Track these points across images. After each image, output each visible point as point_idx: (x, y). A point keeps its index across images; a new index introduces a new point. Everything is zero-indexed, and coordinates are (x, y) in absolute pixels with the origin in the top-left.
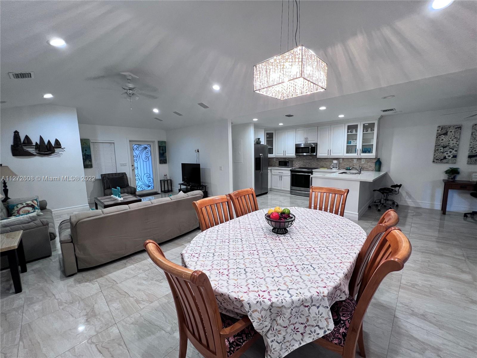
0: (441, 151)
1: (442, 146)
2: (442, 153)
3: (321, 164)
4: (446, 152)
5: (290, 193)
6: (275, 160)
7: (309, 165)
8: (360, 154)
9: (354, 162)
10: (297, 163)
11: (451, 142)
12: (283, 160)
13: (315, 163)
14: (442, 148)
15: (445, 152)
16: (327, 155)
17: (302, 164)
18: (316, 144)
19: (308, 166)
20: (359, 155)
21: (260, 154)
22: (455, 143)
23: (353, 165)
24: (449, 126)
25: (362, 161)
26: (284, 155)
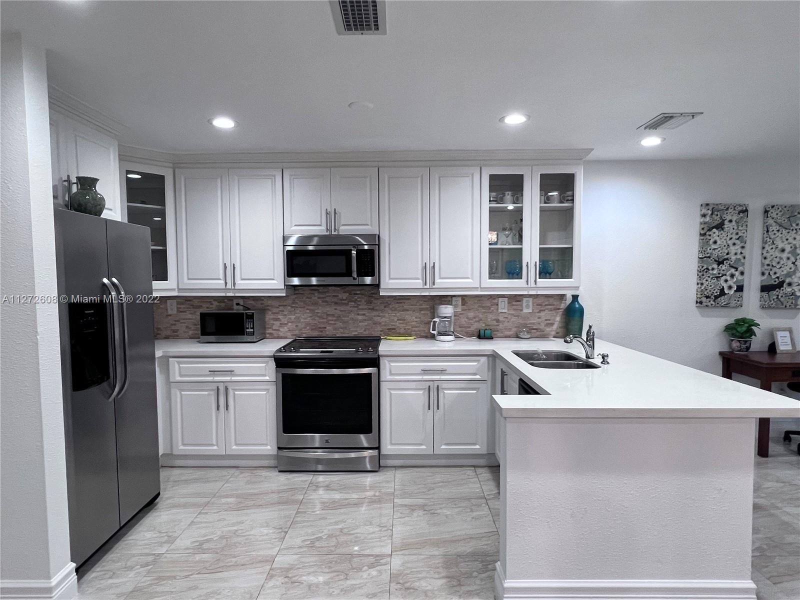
0: (713, 274)
1: (715, 261)
2: (717, 277)
3: (384, 319)
4: (724, 277)
5: (273, 462)
6: (172, 308)
7: (340, 324)
8: (535, 281)
9: (500, 311)
10: (285, 321)
11: (733, 250)
12: (214, 308)
13: (360, 317)
14: (715, 266)
15: (722, 276)
16: (419, 283)
17: (308, 324)
18: (375, 239)
19: (335, 329)
20: (533, 285)
21: (105, 280)
22: (739, 251)
23: (498, 321)
24: (727, 207)
25: (524, 304)
26: (229, 286)
